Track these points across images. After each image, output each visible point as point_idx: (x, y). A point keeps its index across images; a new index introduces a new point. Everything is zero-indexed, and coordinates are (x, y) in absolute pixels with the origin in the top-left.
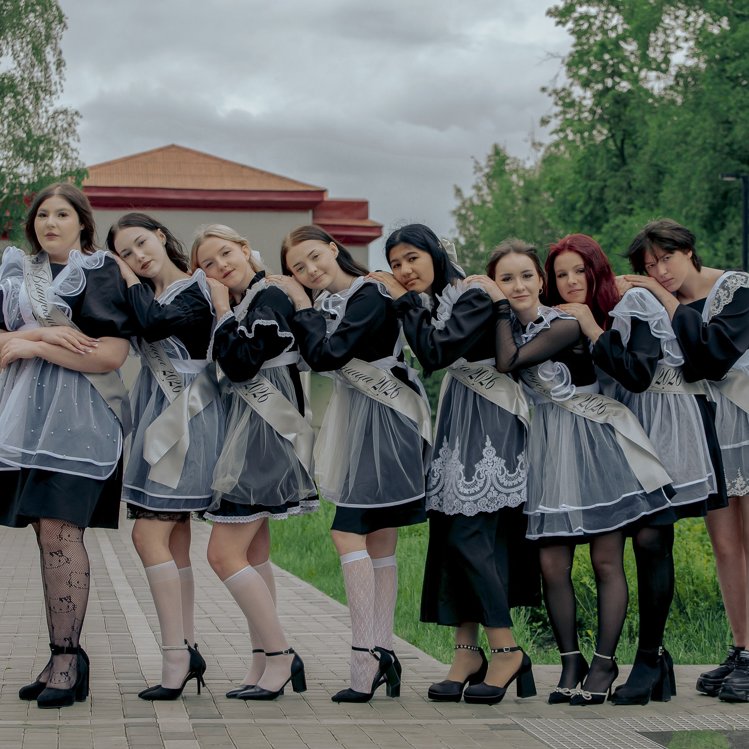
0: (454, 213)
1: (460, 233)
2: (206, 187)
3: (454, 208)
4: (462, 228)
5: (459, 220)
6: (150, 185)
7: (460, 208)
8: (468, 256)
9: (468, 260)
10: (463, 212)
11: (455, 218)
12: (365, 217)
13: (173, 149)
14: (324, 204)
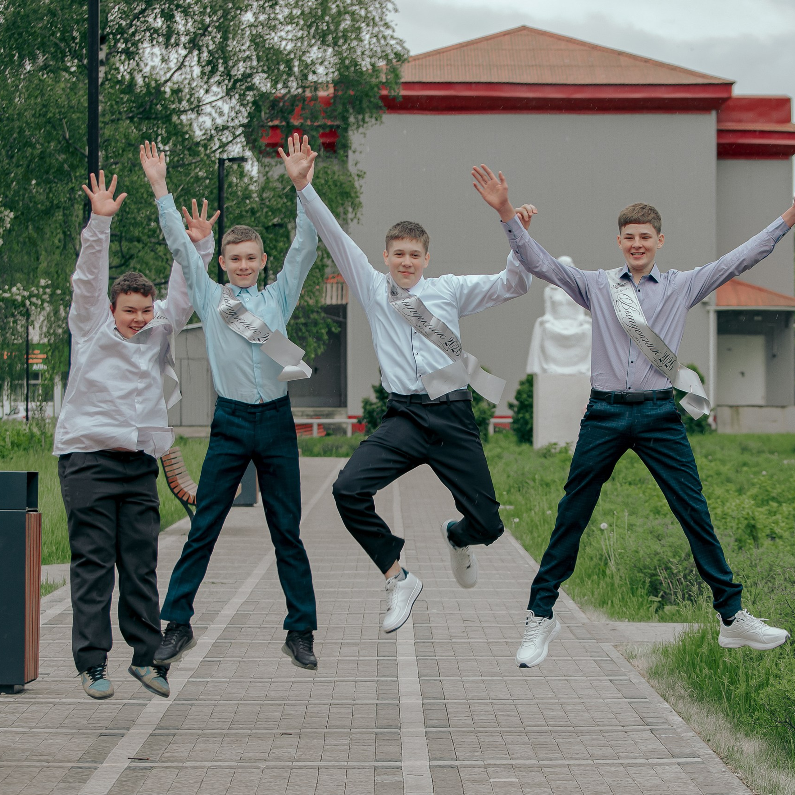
2: (570, 81)
12: (788, 119)
13: (525, 32)
14: (730, 103)
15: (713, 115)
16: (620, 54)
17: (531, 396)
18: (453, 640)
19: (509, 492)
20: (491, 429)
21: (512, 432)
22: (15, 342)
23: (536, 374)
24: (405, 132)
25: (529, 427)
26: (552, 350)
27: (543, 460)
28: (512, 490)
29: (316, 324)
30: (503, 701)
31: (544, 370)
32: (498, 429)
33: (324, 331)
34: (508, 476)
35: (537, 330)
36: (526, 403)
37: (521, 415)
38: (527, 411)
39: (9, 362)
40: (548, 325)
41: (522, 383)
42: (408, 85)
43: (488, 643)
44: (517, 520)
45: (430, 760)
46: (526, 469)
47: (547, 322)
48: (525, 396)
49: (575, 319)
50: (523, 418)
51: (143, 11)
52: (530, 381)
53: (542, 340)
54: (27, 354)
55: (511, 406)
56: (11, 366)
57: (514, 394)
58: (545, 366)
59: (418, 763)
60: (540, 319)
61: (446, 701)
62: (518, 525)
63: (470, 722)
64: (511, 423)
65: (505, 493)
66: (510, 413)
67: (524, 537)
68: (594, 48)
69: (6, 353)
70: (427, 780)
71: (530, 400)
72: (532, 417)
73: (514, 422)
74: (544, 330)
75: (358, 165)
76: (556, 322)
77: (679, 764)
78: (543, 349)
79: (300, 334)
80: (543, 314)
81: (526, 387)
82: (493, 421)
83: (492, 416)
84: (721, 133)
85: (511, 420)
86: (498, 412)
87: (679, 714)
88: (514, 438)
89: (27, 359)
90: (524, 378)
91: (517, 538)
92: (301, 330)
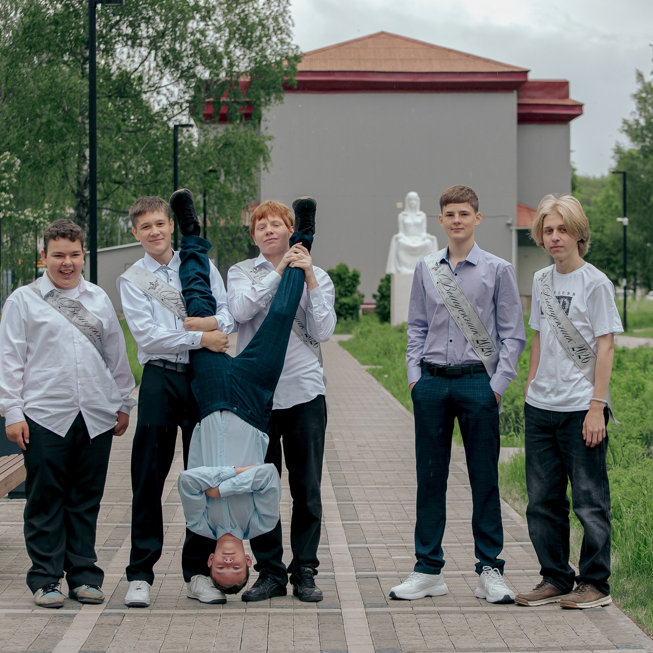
0: (635, 96)
1: (640, 115)
2: (415, 70)
3: (635, 91)
4: (642, 109)
5: (639, 102)
6: (363, 69)
7: (641, 92)
8: (647, 136)
9: (648, 140)
10: (644, 95)
11: (636, 101)
12: (566, 96)
13: (383, 36)
14: (527, 85)
15: (515, 94)
16: (450, 51)
17: (389, 289)
18: (353, 460)
19: (378, 356)
20: (360, 312)
21: (375, 314)
22: (27, 252)
23: (393, 275)
24: (300, 106)
25: (387, 311)
26: (404, 257)
27: (400, 334)
28: (380, 355)
29: (240, 240)
30: (394, 502)
31: (399, 272)
32: (366, 312)
33: (246, 245)
34: (377, 345)
35: (393, 244)
36: (385, 294)
37: (381, 303)
38: (386, 300)
39: (22, 266)
40: (401, 240)
41: (382, 281)
42: (302, 73)
43: (377, 462)
44: (386, 376)
45: (348, 543)
46: (390, 341)
47: (400, 238)
48: (384, 289)
49: (420, 236)
50: (383, 305)
51: (117, 22)
52: (388, 279)
53: (397, 251)
54: (37, 261)
55: (375, 296)
56: (24, 269)
57: (377, 288)
58: (399, 269)
59: (340, 546)
60: (395, 236)
61: (353, 502)
62: (387, 379)
63: (372, 517)
64: (374, 308)
65: (375, 357)
66: (374, 301)
67: (393, 387)
68: (432, 46)
69: (20, 260)
70: (348, 558)
71: (388, 292)
72: (389, 304)
73: (377, 308)
74: (399, 244)
75: (268, 130)
76: (407, 238)
77: (521, 546)
78: (397, 257)
79: (227, 247)
80: (397, 232)
81: (385, 283)
82: (362, 306)
83: (362, 304)
84: (520, 105)
85: (374, 306)
86: (366, 300)
87: (517, 511)
88: (377, 319)
89: (37, 264)
90: (383, 277)
91: (387, 389)
92: (228, 244)
